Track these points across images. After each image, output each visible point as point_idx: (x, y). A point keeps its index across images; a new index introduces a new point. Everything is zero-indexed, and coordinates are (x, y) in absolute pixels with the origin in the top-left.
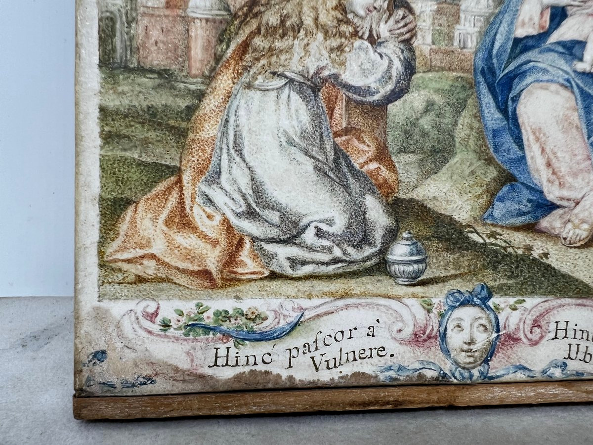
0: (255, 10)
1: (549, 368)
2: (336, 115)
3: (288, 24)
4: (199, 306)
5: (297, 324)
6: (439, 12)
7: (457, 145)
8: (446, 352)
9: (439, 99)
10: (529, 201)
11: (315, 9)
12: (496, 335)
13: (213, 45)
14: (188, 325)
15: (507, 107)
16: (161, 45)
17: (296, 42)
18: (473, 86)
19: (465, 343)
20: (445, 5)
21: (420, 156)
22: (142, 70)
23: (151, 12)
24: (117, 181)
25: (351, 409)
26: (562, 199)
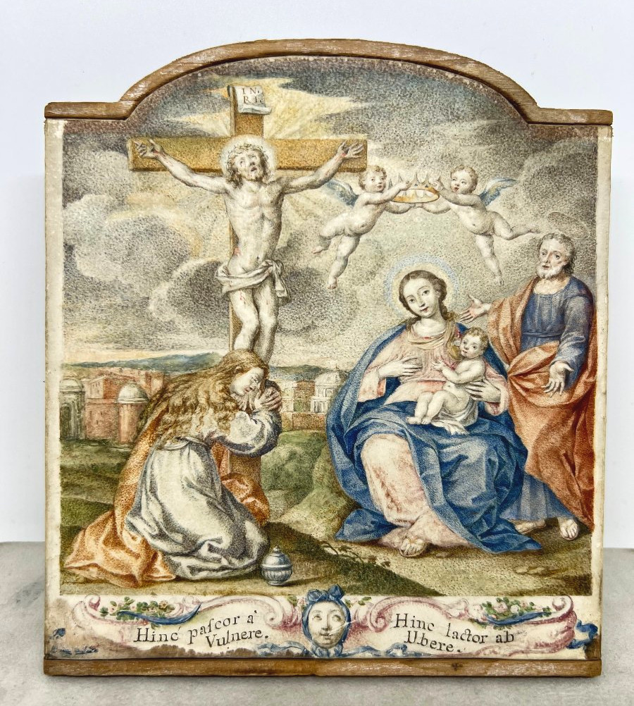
0: (165, 396)
1: (392, 649)
2: (223, 465)
3: (188, 404)
4: (126, 599)
5: (194, 615)
6: (299, 388)
7: (314, 482)
8: (308, 635)
9: (299, 450)
10: (372, 523)
11: (207, 392)
12: (348, 623)
13: (135, 422)
14: (119, 613)
15: (353, 453)
16: (100, 423)
17: (194, 416)
18: (326, 439)
19: (323, 629)
20: (303, 383)
21: (287, 492)
22: (88, 441)
23: (94, 402)
24: (72, 515)
25: (236, 675)
26: (400, 521)
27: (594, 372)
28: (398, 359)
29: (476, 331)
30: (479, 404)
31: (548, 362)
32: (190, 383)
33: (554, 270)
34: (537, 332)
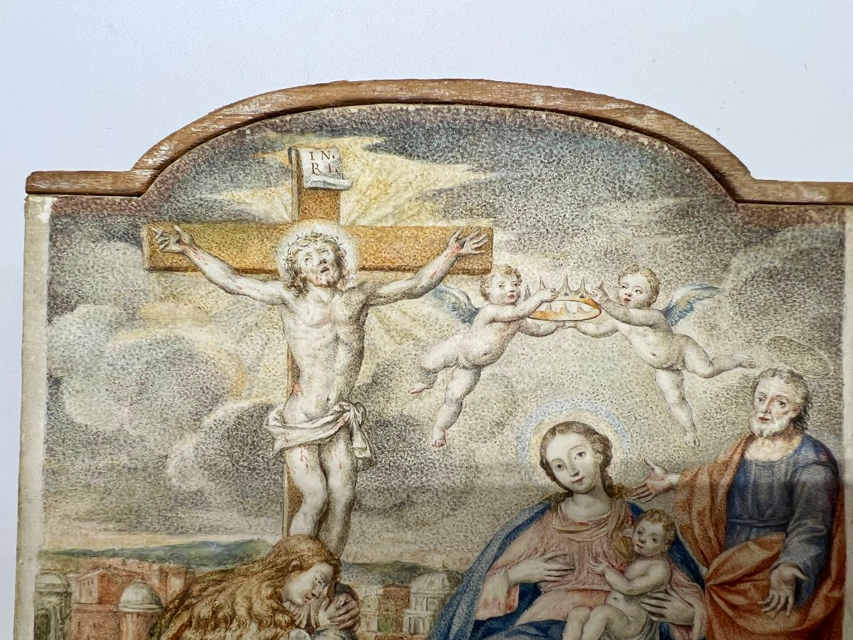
0: (187, 603)
3: (220, 615)
6: (386, 596)
11: (248, 598)
17: (229, 634)
20: (392, 589)
23: (84, 608)
27: (840, 581)
28: (538, 555)
29: (657, 516)
30: (660, 628)
31: (767, 565)
32: (224, 584)
33: (777, 425)
34: (751, 517)
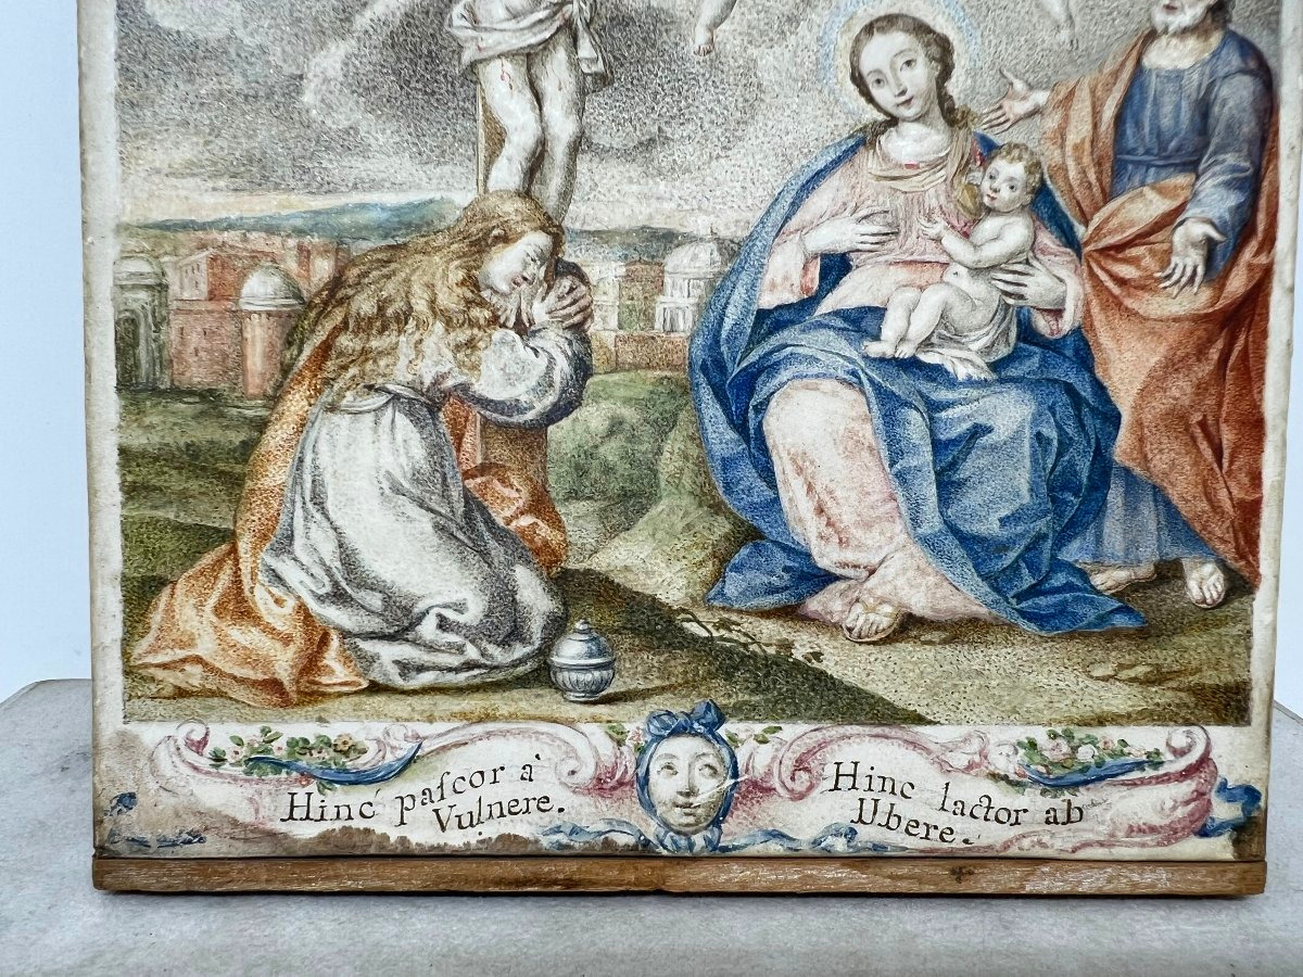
0: (340, 295)
1: (824, 837)
2: (467, 440)
3: (390, 312)
4: (265, 731)
5: (409, 762)
6: (629, 277)
7: (663, 484)
8: (649, 807)
9: (630, 414)
10: (786, 569)
11: (430, 286)
12: (733, 781)
13: (278, 350)
14: (250, 760)
15: (746, 420)
16: (202, 354)
17: (402, 338)
18: (687, 390)
19: (681, 793)
20: (638, 266)
21: (604, 504)
22: (177, 393)
23: (189, 308)
24: (146, 552)
25: (497, 890)
26: (845, 565)
27: (1269, 241)
28: (847, 213)
29: (1016, 153)
30: (1018, 313)
31: (1170, 220)
32: (393, 266)
34: (1147, 152)
